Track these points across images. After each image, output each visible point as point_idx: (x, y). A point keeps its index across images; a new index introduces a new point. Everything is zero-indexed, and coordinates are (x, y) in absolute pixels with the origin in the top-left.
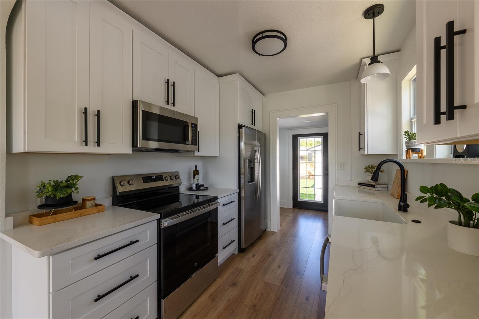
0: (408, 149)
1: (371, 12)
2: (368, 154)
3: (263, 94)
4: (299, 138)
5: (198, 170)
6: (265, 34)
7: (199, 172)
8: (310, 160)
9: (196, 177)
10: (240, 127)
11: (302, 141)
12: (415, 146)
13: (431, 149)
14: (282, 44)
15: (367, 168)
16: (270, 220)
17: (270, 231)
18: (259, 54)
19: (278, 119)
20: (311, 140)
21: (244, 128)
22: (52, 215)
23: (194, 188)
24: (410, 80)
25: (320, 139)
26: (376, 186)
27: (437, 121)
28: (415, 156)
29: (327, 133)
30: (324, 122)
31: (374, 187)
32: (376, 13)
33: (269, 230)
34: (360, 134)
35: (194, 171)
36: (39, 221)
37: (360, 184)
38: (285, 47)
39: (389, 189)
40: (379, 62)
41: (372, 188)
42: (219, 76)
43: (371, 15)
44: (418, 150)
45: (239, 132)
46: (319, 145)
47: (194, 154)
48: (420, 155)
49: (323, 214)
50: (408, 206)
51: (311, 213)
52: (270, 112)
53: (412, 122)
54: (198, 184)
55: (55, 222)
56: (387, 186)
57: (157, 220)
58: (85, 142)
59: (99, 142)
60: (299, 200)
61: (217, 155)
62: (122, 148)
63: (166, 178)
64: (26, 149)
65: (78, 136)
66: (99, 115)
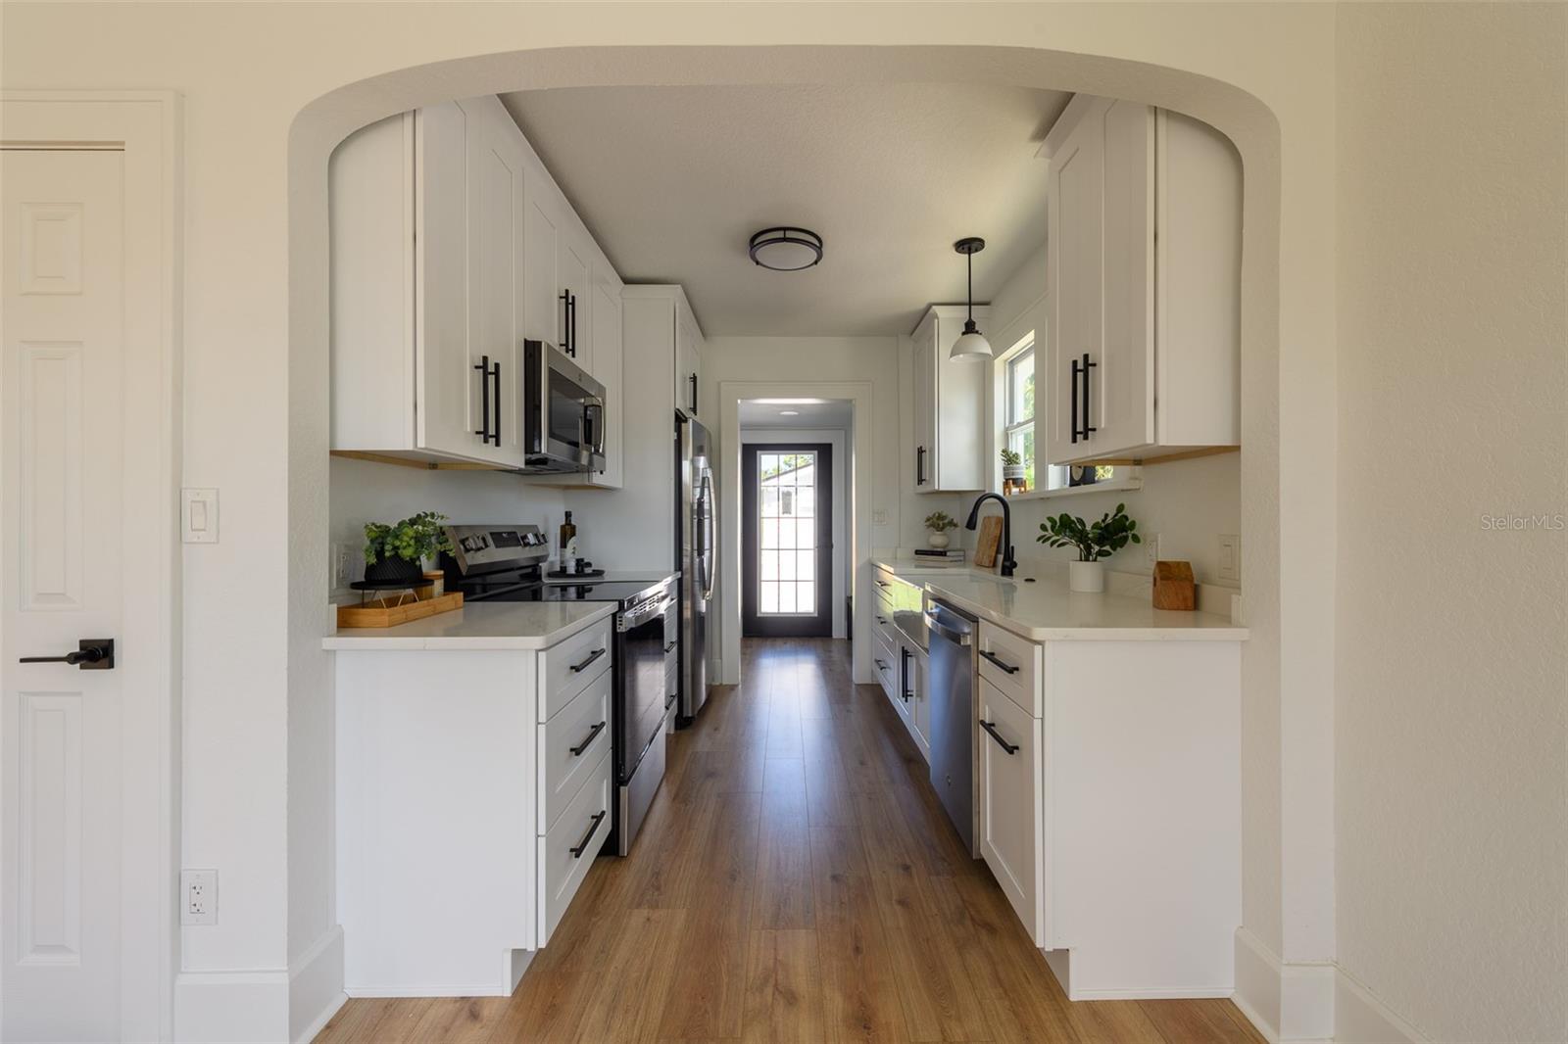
0: (1007, 480)
1: (966, 246)
2: (941, 489)
3: (704, 334)
4: (758, 452)
5: (573, 523)
6: (790, 234)
7: (577, 529)
8: (786, 509)
9: (571, 543)
10: (680, 419)
11: (767, 462)
12: (1018, 474)
13: (1041, 476)
14: (814, 255)
15: (928, 520)
16: (721, 659)
17: (721, 684)
18: (758, 263)
19: (739, 401)
20: (786, 458)
22: (402, 604)
23: (571, 570)
24: (1006, 361)
25: (809, 458)
26: (948, 554)
27: (1074, 440)
28: (1015, 490)
29: (829, 446)
31: (945, 555)
32: (973, 249)
33: (718, 684)
34: (921, 451)
35: (563, 527)
36: (389, 616)
37: (917, 552)
38: (816, 263)
39: (967, 558)
40: (977, 332)
41: (941, 558)
42: (627, 281)
43: (966, 250)
44: (1020, 481)
45: (678, 430)
47: (589, 478)
48: (1023, 489)
49: (818, 642)
50: (1015, 565)
51: (790, 645)
52: (719, 384)
53: (1007, 434)
54: (582, 560)
55: (407, 620)
56: (962, 553)
57: (609, 618)
58: (484, 434)
59: (497, 437)
60: (758, 615)
61: (619, 485)
62: (510, 454)
63: (525, 537)
64: (421, 444)
65: (471, 420)
66: (497, 373)
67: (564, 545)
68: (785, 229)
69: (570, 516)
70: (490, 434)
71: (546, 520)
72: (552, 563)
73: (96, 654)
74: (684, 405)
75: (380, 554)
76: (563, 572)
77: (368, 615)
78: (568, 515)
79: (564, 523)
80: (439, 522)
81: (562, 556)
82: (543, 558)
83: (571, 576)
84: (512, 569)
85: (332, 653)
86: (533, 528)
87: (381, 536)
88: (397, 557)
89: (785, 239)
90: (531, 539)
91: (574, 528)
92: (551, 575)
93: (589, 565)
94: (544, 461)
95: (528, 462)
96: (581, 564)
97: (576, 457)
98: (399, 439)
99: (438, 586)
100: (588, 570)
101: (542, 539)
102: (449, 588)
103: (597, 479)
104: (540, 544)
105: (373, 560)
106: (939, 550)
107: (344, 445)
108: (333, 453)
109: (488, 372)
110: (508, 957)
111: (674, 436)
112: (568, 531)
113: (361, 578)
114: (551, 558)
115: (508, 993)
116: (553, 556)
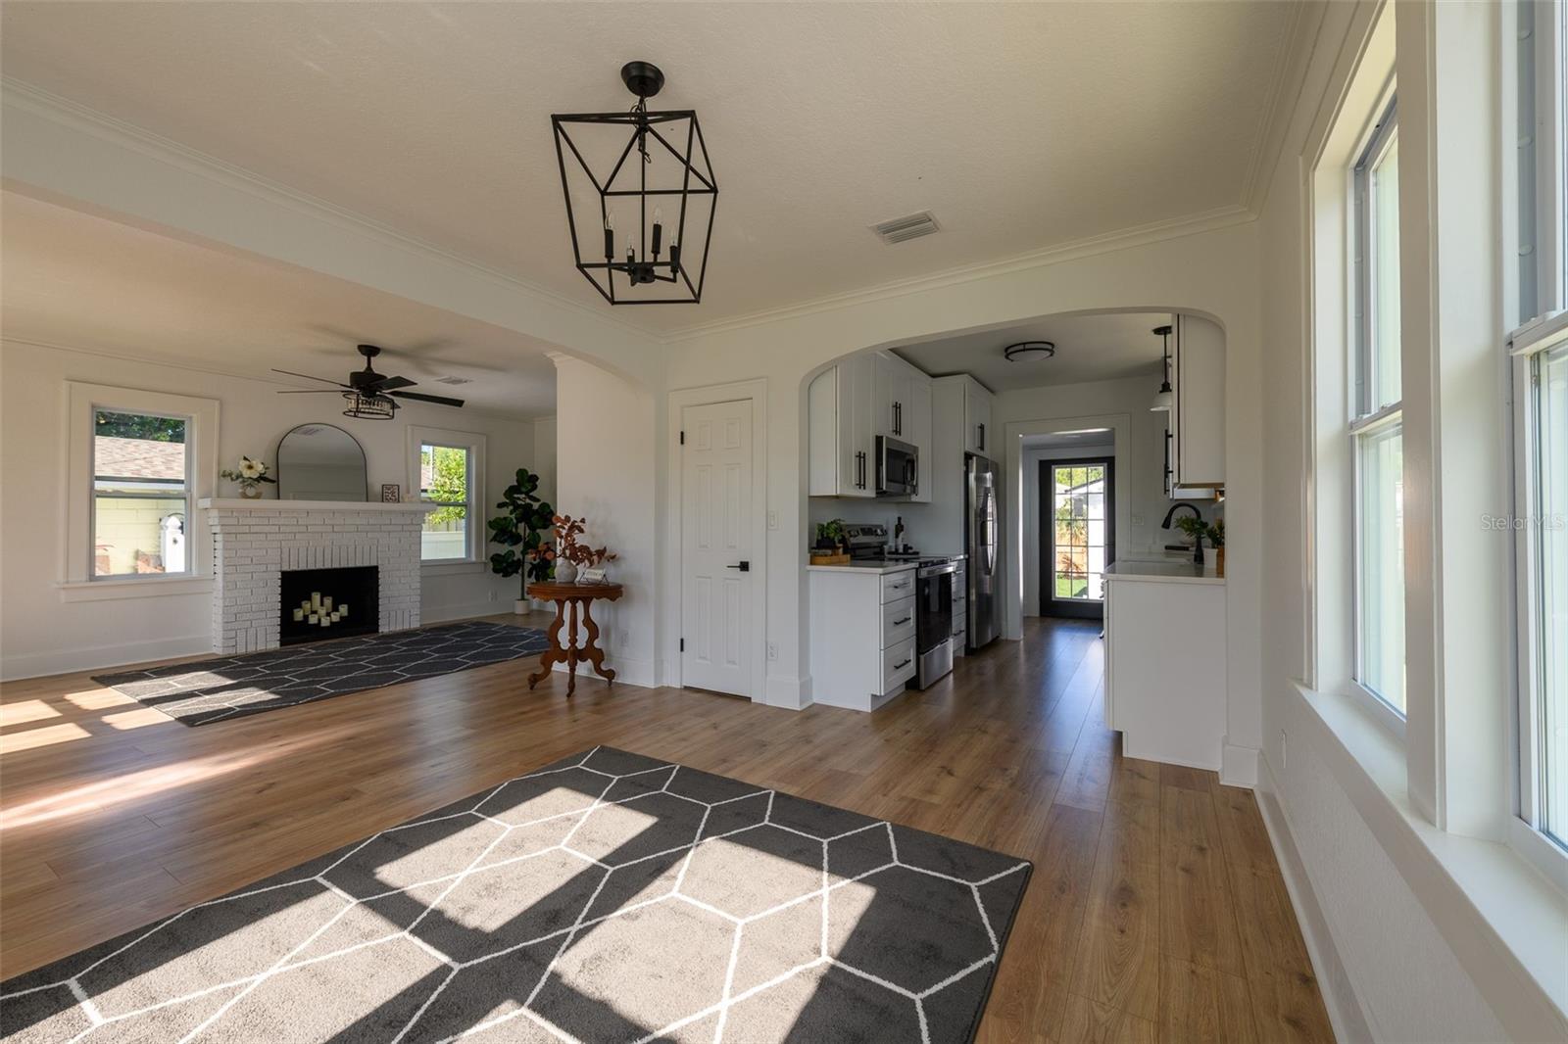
1: (1162, 331)
3: (992, 392)
4: (1053, 467)
5: (902, 523)
7: (904, 527)
8: (1078, 514)
9: (901, 535)
10: (968, 457)
11: (1060, 473)
14: (1049, 352)
16: (1006, 621)
17: (1006, 639)
18: (1013, 362)
19: (1021, 436)
20: (1079, 472)
21: (975, 458)
22: (829, 555)
23: (901, 551)
25: (1100, 470)
29: (1113, 458)
30: (1108, 439)
32: (1167, 332)
33: (1003, 638)
35: (896, 526)
36: (826, 559)
38: (1052, 355)
42: (934, 376)
43: (1162, 333)
45: (967, 465)
46: (1099, 481)
47: (910, 498)
51: (1079, 624)
52: (1005, 425)
54: (907, 546)
57: (914, 570)
58: (859, 485)
59: (864, 485)
60: (1053, 599)
61: (930, 500)
62: (870, 492)
63: (876, 531)
64: (838, 493)
65: (854, 480)
66: (864, 457)
67: (897, 536)
68: (1024, 344)
69: (901, 519)
70: (861, 485)
71: (887, 523)
72: (890, 547)
73: (744, 566)
74: (970, 448)
75: (822, 535)
76: (896, 552)
77: (819, 559)
78: (899, 519)
79: (897, 523)
80: (842, 523)
81: (896, 542)
82: (885, 543)
83: (901, 554)
84: (870, 547)
85: (809, 571)
86: (880, 527)
87: (822, 528)
88: (828, 537)
89: (1024, 350)
90: (879, 532)
91: (902, 526)
92: (889, 553)
93: (911, 548)
94: (885, 492)
95: (877, 493)
96: (906, 548)
97: (905, 491)
98: (831, 490)
99: (841, 550)
100: (910, 551)
101: (885, 533)
102: (845, 553)
103: (914, 498)
104: (883, 535)
105: (820, 538)
106: (1185, 545)
107: (812, 494)
108: (810, 497)
109: (861, 457)
110: (870, 697)
111: (963, 468)
112: (899, 529)
113: (815, 545)
114: (890, 544)
115: (870, 711)
116: (891, 543)
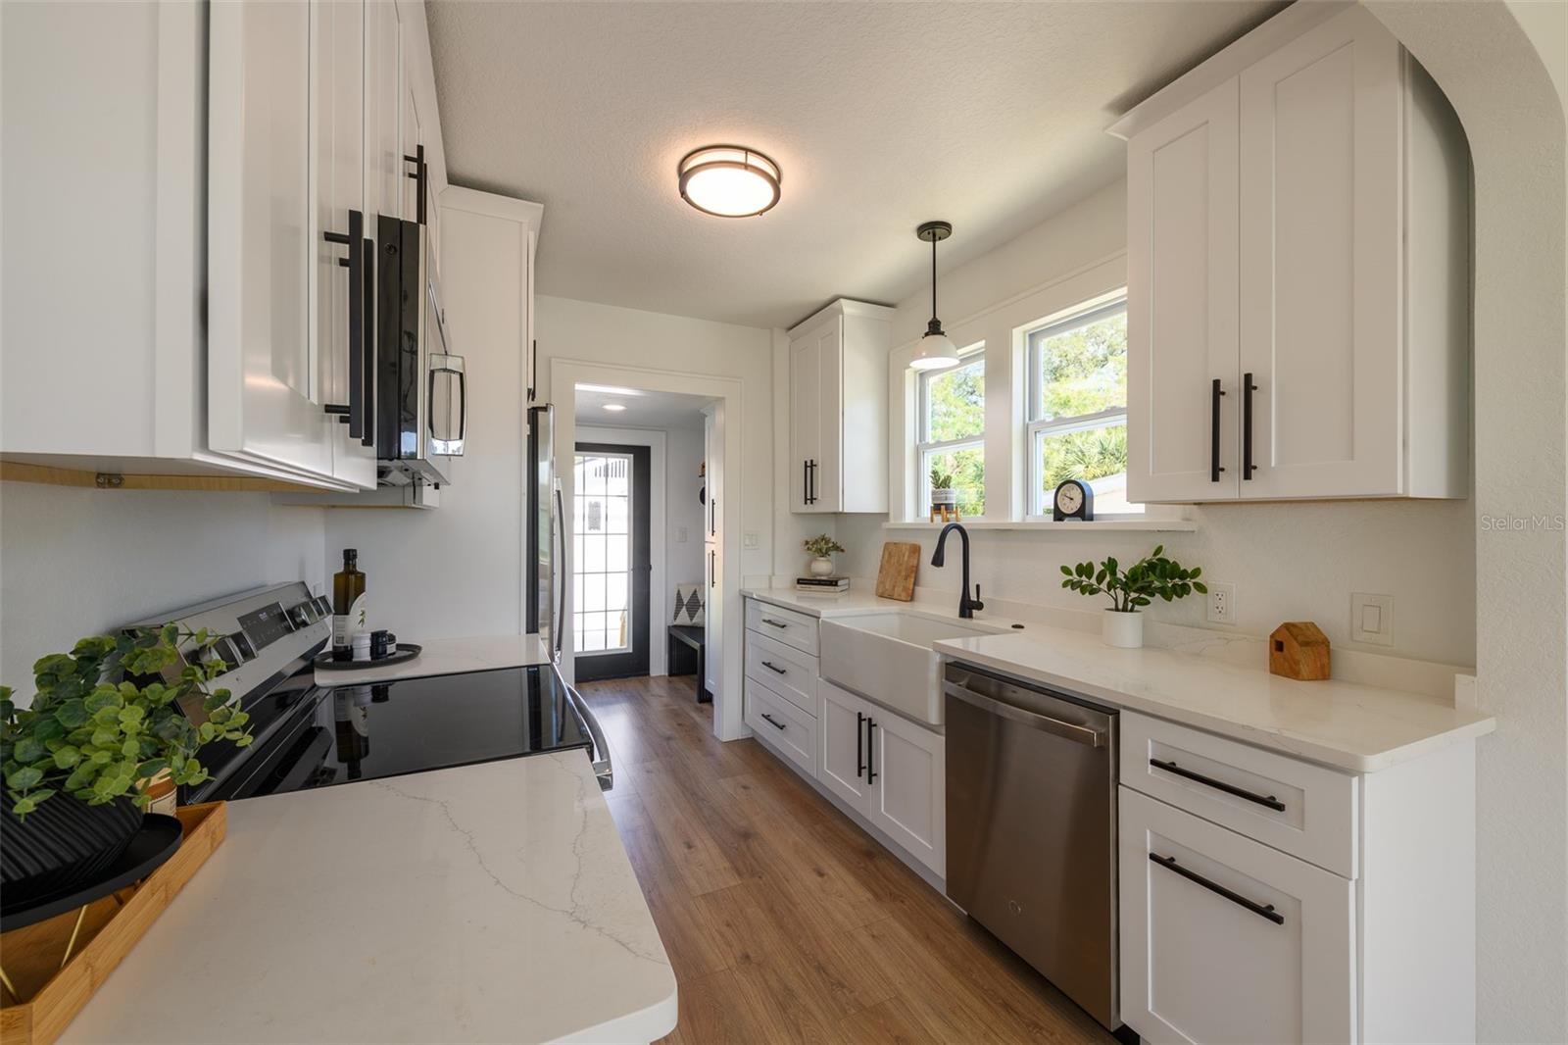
69: (355, 556)
78: (350, 556)
79: (341, 569)
91: (360, 577)
96: (379, 640)
100: (393, 651)
106: (823, 578)
112: (349, 585)
